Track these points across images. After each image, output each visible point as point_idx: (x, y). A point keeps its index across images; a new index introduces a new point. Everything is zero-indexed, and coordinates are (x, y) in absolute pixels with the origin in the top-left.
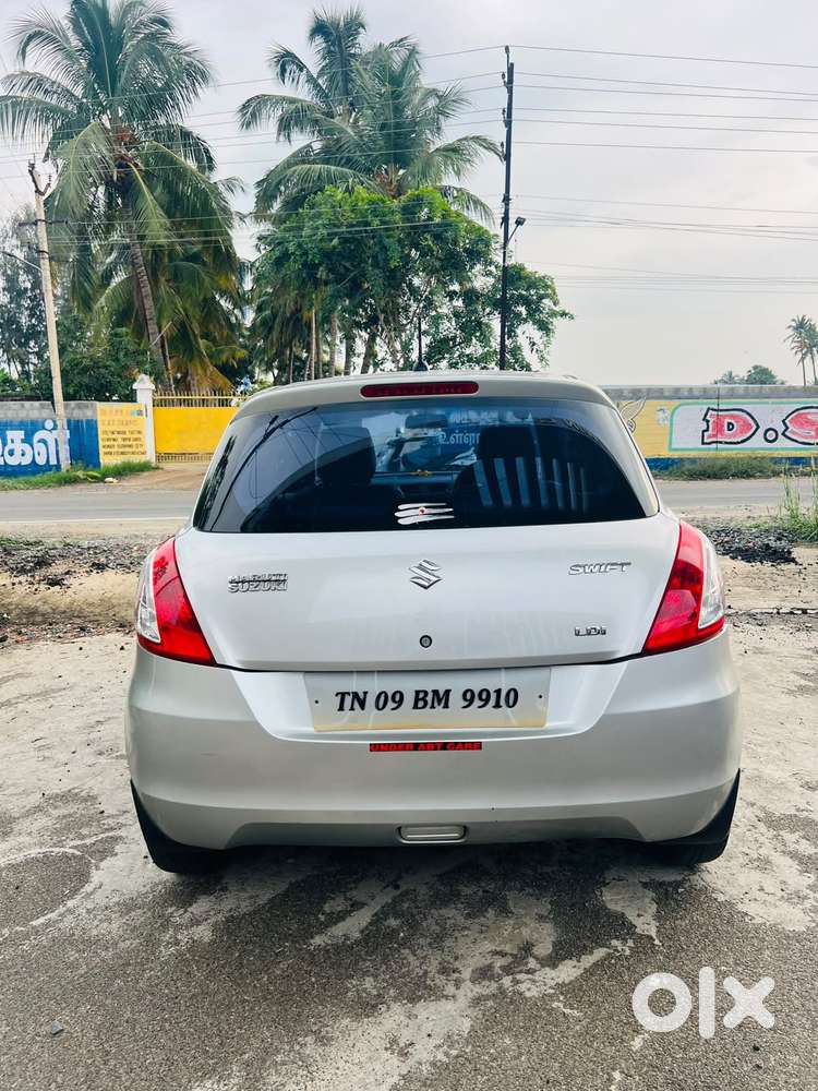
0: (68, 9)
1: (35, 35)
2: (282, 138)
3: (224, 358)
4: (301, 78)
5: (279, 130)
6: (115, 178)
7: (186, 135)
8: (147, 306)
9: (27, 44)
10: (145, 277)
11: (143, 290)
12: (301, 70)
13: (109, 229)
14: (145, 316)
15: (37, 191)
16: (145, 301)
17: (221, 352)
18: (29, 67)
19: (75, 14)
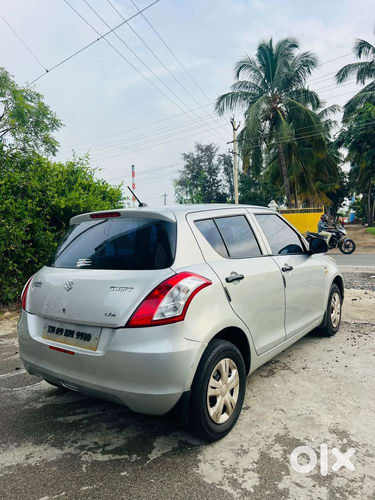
0: (257, 52)
1: (243, 66)
2: (360, 82)
3: (329, 189)
4: (370, 52)
5: (358, 78)
6: (271, 117)
7: (306, 92)
8: (283, 170)
9: (239, 71)
10: (283, 157)
11: (282, 163)
12: (370, 48)
13: (270, 139)
14: (282, 174)
15: (235, 129)
16: (283, 168)
17: (328, 186)
18: (240, 79)
19: (259, 53)
